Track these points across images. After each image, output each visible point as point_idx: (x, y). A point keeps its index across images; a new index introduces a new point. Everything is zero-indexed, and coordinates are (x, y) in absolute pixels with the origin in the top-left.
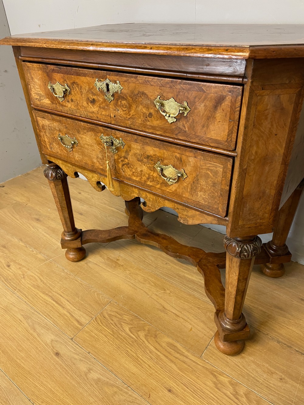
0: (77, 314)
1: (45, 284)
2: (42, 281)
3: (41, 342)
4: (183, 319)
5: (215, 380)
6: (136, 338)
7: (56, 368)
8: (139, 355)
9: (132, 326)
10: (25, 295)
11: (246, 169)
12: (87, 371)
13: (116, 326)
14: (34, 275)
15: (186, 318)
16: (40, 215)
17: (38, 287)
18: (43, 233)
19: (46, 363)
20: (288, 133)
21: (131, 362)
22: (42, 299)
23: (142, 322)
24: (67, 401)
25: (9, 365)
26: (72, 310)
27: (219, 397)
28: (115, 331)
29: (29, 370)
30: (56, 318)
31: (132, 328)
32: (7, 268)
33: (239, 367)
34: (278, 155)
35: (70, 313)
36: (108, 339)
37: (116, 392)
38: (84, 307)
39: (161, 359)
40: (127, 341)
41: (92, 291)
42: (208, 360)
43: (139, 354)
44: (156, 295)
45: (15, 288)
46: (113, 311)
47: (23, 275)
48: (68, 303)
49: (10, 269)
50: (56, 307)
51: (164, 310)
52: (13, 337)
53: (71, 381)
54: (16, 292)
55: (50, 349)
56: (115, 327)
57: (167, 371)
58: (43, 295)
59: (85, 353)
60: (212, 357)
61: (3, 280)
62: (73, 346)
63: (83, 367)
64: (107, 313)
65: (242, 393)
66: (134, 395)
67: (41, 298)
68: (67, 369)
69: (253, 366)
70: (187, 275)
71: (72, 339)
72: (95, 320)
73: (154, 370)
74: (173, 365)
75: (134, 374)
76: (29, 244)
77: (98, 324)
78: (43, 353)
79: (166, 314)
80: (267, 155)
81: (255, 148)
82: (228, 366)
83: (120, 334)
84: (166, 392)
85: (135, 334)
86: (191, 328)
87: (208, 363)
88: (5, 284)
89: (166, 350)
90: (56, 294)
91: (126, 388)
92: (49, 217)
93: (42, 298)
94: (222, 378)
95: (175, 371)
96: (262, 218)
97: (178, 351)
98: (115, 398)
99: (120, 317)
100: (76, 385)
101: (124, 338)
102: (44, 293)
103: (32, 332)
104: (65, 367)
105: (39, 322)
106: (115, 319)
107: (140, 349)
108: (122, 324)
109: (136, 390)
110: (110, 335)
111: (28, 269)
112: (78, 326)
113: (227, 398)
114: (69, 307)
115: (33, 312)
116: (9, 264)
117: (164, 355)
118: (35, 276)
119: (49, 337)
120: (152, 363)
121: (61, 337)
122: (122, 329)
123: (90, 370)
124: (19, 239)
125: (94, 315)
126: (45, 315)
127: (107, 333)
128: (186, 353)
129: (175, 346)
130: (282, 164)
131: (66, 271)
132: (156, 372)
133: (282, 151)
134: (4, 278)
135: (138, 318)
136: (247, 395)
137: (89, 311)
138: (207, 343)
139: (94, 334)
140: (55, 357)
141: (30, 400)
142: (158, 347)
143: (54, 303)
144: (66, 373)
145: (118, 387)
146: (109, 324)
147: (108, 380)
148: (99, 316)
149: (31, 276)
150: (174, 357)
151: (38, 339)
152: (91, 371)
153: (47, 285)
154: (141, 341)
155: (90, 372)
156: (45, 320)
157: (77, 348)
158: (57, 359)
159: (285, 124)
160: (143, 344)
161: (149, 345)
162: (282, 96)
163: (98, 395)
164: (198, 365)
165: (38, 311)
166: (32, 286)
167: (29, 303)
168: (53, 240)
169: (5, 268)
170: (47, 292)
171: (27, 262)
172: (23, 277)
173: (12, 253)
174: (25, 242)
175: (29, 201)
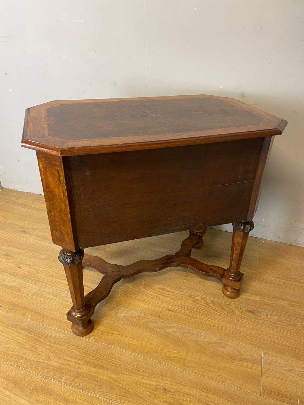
1: (58, 273)
2: (54, 272)
5: (193, 299)
8: (144, 298)
10: (45, 283)
16: (24, 228)
17: (53, 276)
18: (35, 240)
21: (141, 303)
24: (111, 331)
27: (198, 307)
31: (133, 285)
32: (20, 269)
33: (204, 290)
37: (139, 319)
39: (159, 297)
42: (185, 291)
45: (35, 281)
47: (36, 271)
49: (23, 269)
52: (52, 309)
54: (37, 282)
57: (165, 302)
58: (60, 281)
61: (22, 277)
65: (209, 302)
66: (150, 318)
69: (211, 288)
70: (156, 249)
73: (156, 303)
74: (167, 298)
75: (145, 308)
76: (28, 250)
82: (198, 291)
83: (127, 290)
84: (169, 312)
85: (137, 288)
86: (170, 277)
88: (25, 279)
89: (160, 292)
91: (144, 316)
92: (33, 228)
93: (61, 282)
94: (196, 298)
95: (169, 300)
97: (167, 291)
102: (60, 279)
107: (144, 295)
109: (150, 315)
111: (38, 267)
113: (202, 306)
115: (59, 291)
116: (19, 266)
117: (160, 295)
118: (46, 270)
120: (154, 300)
124: (17, 248)
128: (172, 291)
129: (164, 289)
136: (212, 302)
138: (183, 283)
142: (154, 291)
145: (139, 317)
147: (131, 315)
149: (43, 270)
150: (166, 294)
152: (118, 313)
153: (60, 274)
154: (142, 291)
161: (149, 292)
163: (129, 324)
164: (181, 295)
165: (61, 290)
166: (48, 277)
167: (52, 287)
168: (47, 244)
169: (17, 269)
170: (62, 278)
171: (34, 262)
172: (36, 272)
173: (18, 259)
174: (23, 249)
175: (6, 218)
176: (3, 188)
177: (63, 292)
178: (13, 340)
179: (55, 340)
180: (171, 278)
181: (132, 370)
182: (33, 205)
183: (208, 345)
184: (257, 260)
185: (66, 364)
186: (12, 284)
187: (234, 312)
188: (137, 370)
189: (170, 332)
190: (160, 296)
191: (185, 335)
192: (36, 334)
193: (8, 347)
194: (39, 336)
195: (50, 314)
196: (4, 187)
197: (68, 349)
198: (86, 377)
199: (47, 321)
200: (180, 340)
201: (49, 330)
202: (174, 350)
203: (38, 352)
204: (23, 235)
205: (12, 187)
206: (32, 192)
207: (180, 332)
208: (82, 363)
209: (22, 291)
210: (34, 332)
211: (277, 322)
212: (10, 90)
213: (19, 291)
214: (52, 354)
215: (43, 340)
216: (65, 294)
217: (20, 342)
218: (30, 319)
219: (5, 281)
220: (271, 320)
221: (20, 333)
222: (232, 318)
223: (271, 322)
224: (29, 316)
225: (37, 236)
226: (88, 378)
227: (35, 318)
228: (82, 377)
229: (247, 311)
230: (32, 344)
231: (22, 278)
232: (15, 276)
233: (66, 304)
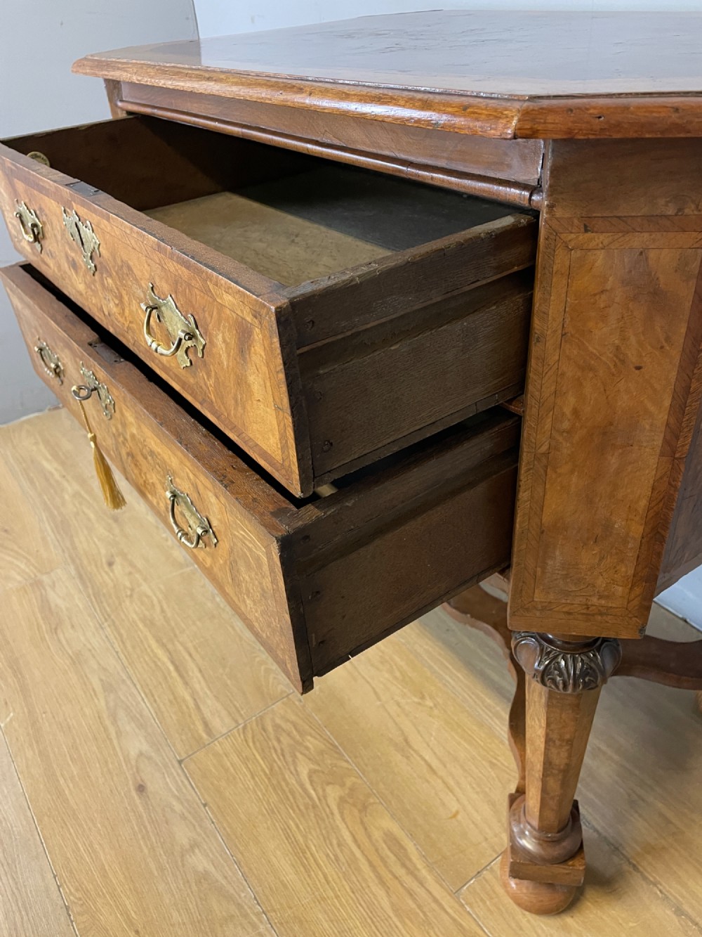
0: (210, 706)
1: (168, 622)
2: (163, 611)
3: (118, 749)
4: (444, 782)
6: (319, 799)
7: (129, 821)
8: (310, 842)
9: (317, 768)
10: (121, 635)
11: (546, 454)
12: (188, 847)
13: (281, 757)
14: (152, 595)
15: (451, 783)
17: (151, 624)
19: (113, 801)
20: (680, 366)
21: (287, 855)
22: (151, 653)
23: (345, 765)
25: (42, 786)
26: (201, 693)
28: (277, 768)
29: (75, 807)
30: (164, 704)
31: (315, 771)
32: (106, 568)
34: (647, 427)
35: (195, 700)
36: (256, 783)
37: (232, 916)
38: (229, 694)
40: (295, 802)
41: (257, 659)
42: (471, 907)
43: (311, 840)
44: (398, 704)
45: (107, 617)
46: (288, 721)
47: (132, 590)
48: (199, 675)
49: (112, 571)
50: (171, 677)
51: (405, 746)
52: (69, 725)
53: (149, 860)
54: (106, 624)
55: (131, 772)
56: (279, 759)
57: (363, 903)
58: (155, 646)
59: (197, 804)
60: (484, 903)
61: (91, 592)
62: (177, 778)
63: (183, 835)
64: (273, 720)
67: (149, 650)
68: (149, 827)
71: (180, 762)
72: (241, 731)
73: (333, 890)
74: (381, 893)
75: (285, 886)
77: (246, 741)
78: (115, 778)
79: (408, 758)
80: (611, 424)
81: (571, 400)
83: (285, 780)
85: (319, 789)
86: (457, 813)
87: (469, 913)
88: (92, 603)
89: (377, 850)
90: (182, 649)
91: (257, 915)
93: (152, 651)
95: (382, 908)
96: (606, 593)
97: (405, 862)
98: (225, 929)
99: (298, 737)
100: (156, 874)
101: (290, 792)
102: (159, 641)
103: (108, 723)
104: (147, 824)
105: (129, 705)
106: (285, 740)
107: (318, 830)
108: (295, 755)
109: (276, 926)
110: (263, 777)
111: (145, 580)
112: (204, 736)
114: (197, 687)
115: (125, 678)
116: (112, 560)
117: (368, 860)
118: (154, 598)
119: (136, 744)
120: (333, 873)
121: (161, 750)
122: (292, 769)
123: (194, 845)
125: (243, 719)
126: (145, 693)
127: (259, 768)
128: (424, 873)
129: (402, 847)
130: (662, 454)
132: (337, 897)
133: (661, 417)
134: (93, 588)
135: (338, 751)
137: (235, 706)
138: (484, 862)
139: (229, 764)
140: (134, 793)
141: (55, 877)
142: (361, 836)
143: (171, 668)
144: (143, 838)
145: (239, 906)
146: (270, 748)
147: (224, 882)
148: (254, 724)
149: (146, 596)
150: (391, 872)
151: (115, 742)
152: (197, 851)
153: (169, 625)
154: (327, 810)
155: (193, 852)
156: (142, 703)
157: (185, 786)
158: (136, 797)
159: (668, 339)
160: (328, 817)
161: (343, 826)
162: (652, 255)
163: (193, 911)
164: (443, 914)
165: (134, 678)
166: (140, 619)
169: (102, 566)
170: (165, 641)
171: (148, 562)
172: (129, 594)
173: (127, 538)
177: (131, 686)
180: (459, 817)
190: (365, 867)
195: (51, 738)
199: (30, 755)
209: (59, 632)
213: (56, 629)
216: (131, 694)
218: (6, 722)
219: (53, 586)
224: (12, 714)
231: (89, 596)
232: (84, 583)
233: (106, 729)
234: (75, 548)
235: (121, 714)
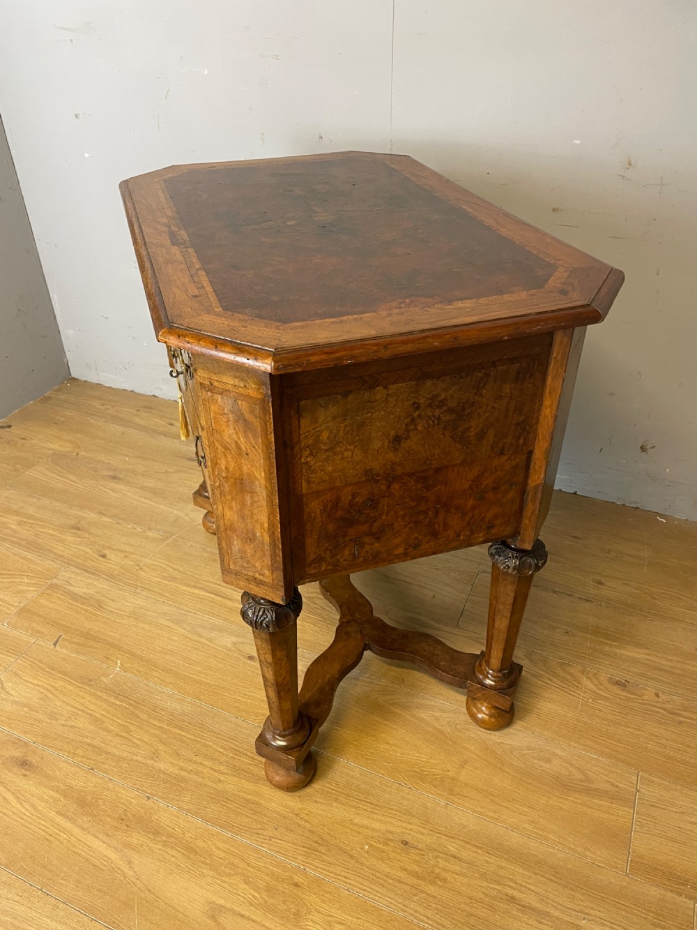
1: (184, 573)
2: (175, 569)
3: (217, 647)
4: (419, 585)
10: (156, 592)
14: (156, 563)
15: (422, 584)
16: (114, 470)
17: (173, 579)
18: (137, 497)
19: (239, 671)
22: (189, 594)
25: (182, 684)
29: (217, 684)
32: (103, 559)
37: (356, 685)
42: (467, 627)
45: (134, 586)
46: (312, 593)
47: (138, 565)
48: (235, 593)
49: (109, 559)
52: (169, 650)
54: (138, 591)
55: (237, 654)
58: (188, 589)
60: (472, 623)
61: (107, 577)
66: (381, 683)
67: (187, 593)
76: (122, 519)
78: (229, 660)
86: (434, 595)
87: (468, 630)
88: (113, 582)
90: (209, 584)
91: (368, 677)
92: (135, 472)
93: (189, 592)
97: (424, 625)
102: (188, 585)
103: (197, 638)
105: (201, 624)
106: (319, 602)
110: (321, 622)
111: (142, 556)
115: (184, 612)
116: (102, 553)
118: (160, 564)
119: (227, 640)
124: (99, 513)
126: (206, 614)
127: (315, 620)
128: (437, 625)
129: (418, 620)
131: (209, 550)
134: (105, 574)
136: (528, 656)
138: (461, 608)
140: (249, 662)
141: (237, 718)
143: (212, 596)
146: (313, 609)
149: (153, 565)
151: (211, 645)
153: (188, 575)
156: (209, 619)
158: (253, 663)
164: (457, 636)
165: (190, 610)
166: (162, 579)
167: (170, 603)
168: (162, 507)
169: (97, 559)
170: (193, 584)
171: (132, 545)
172: (138, 568)
173: (99, 537)
174: (111, 517)
175: (79, 447)
176: (74, 379)
177: (193, 615)
178: (83, 711)
179: (171, 717)
180: (437, 597)
181: (334, 794)
182: (137, 420)
183: (511, 753)
184: (646, 564)
185: (192, 771)
186: (84, 590)
187: (578, 683)
188: (346, 795)
189: (426, 717)
191: (458, 727)
192: (131, 702)
193: (72, 727)
194: (138, 705)
195: (163, 660)
196: (77, 377)
197: (198, 739)
198: (233, 801)
199: (157, 674)
200: (446, 737)
201: (160, 695)
202: (431, 758)
203: (135, 741)
204: (113, 484)
205: (93, 378)
206: (135, 391)
207: (448, 720)
208: (225, 771)
209: (105, 607)
210: (128, 698)
211: (680, 710)
212: (87, 155)
213: (101, 606)
214: (162, 747)
215: (146, 715)
216: (197, 618)
217: (98, 716)
218: (120, 668)
219: (70, 585)
220: (666, 706)
221: (98, 697)
222: (573, 696)
223: (664, 709)
224: (119, 661)
225: (143, 488)
226: (238, 804)
227: (132, 668)
228: (224, 801)
229: (610, 681)
230: (123, 723)
231: (107, 580)
232: (93, 574)
233: (198, 642)
234: (61, 556)
235: (200, 630)
